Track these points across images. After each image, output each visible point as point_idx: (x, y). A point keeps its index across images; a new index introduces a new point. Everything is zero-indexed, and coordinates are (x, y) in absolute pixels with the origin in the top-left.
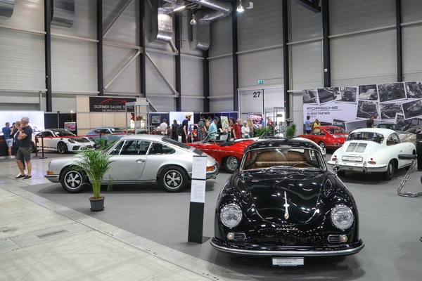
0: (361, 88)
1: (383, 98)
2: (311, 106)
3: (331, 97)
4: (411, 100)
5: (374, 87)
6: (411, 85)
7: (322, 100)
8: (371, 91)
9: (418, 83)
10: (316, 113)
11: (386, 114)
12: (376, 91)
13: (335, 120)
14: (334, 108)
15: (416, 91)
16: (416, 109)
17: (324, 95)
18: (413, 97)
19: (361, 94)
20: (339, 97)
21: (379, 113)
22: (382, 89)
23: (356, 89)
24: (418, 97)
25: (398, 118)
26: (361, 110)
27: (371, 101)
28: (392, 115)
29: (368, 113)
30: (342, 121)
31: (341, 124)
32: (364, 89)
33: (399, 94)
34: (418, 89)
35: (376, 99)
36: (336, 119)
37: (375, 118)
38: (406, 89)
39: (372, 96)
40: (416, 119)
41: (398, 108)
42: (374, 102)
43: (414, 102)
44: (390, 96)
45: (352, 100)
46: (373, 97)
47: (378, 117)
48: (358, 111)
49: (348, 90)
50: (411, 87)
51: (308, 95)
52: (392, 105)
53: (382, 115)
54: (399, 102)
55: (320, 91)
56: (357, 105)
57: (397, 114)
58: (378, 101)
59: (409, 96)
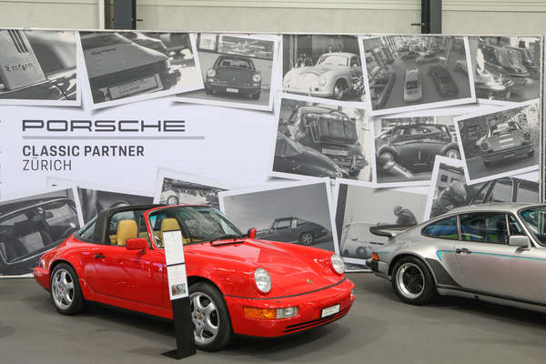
0: (294, 45)
1: (386, 92)
2: (46, 115)
3: (152, 74)
4: (489, 107)
5: (348, 43)
6: (492, 49)
7: (103, 87)
8: (337, 62)
9: (514, 43)
10: (72, 151)
11: (398, 159)
12: (355, 61)
13: (169, 184)
14: (165, 126)
15: (508, 72)
16: (507, 143)
17: (113, 62)
18: (498, 95)
19: (294, 72)
20: (192, 77)
21: (370, 153)
22: (382, 56)
23: (268, 46)
24: (515, 96)
25: (444, 179)
26: (291, 141)
27: (334, 104)
28: (419, 164)
29: (322, 155)
30: (204, 190)
31: (200, 200)
32: (304, 51)
33: (446, 83)
34: (516, 66)
35: (355, 95)
36: (176, 177)
37: (354, 174)
38: (474, 61)
39: (340, 83)
40: (506, 181)
41: (442, 134)
42: (349, 108)
43: (498, 117)
44: (412, 85)
45: (251, 94)
46: (346, 89)
47: (365, 173)
48: (281, 144)
49: (236, 50)
50: (490, 55)
51: (30, 57)
52: (419, 124)
53: (380, 163)
54: (448, 113)
55: (92, 43)
56: (275, 120)
57: (439, 160)
58: (366, 103)
59: (483, 92)
